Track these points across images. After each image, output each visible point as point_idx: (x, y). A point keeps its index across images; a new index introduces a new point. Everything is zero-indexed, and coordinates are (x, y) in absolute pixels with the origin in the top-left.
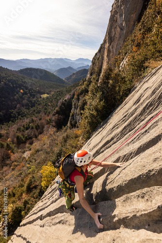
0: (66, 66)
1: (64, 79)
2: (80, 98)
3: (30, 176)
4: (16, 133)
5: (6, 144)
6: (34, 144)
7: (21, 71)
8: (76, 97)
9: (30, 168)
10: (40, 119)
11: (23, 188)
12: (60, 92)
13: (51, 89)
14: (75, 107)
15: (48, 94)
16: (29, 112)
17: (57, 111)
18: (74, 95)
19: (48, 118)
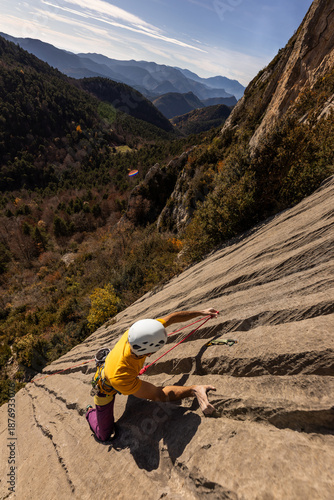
0: (182, 90)
1: (171, 120)
2: (197, 171)
3: (70, 298)
4: (56, 212)
5: (34, 229)
6: (84, 243)
7: (86, 83)
8: (188, 166)
9: (71, 285)
10: (105, 197)
11: (54, 315)
12: (156, 147)
13: (139, 138)
14: (180, 190)
15: (131, 147)
16: (86, 176)
17: (142, 188)
18: (184, 161)
19: (120, 199)
